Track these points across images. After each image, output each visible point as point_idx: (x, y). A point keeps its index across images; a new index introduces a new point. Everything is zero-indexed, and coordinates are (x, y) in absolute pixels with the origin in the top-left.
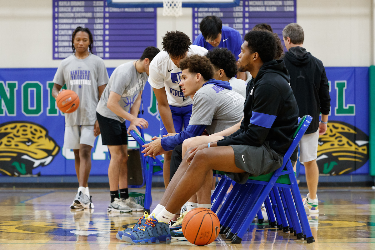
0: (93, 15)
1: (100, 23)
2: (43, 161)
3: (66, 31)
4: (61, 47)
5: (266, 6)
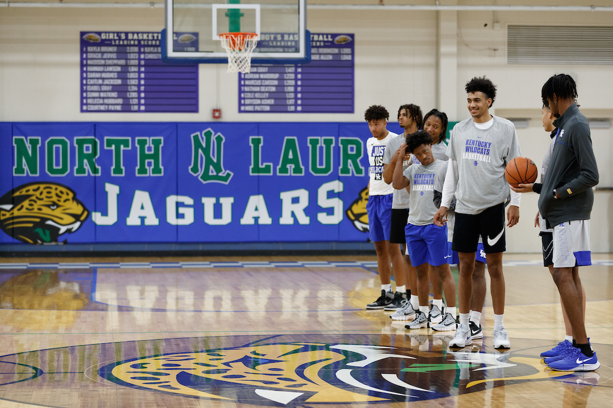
0: (126, 62)
1: (134, 72)
2: (70, 227)
3: (95, 80)
4: (90, 98)
5: (320, 54)
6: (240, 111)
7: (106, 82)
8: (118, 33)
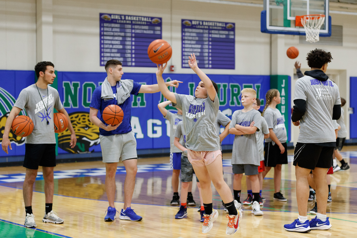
0: (125, 34)
1: (129, 41)
2: (96, 141)
3: (108, 45)
5: (220, 34)
6: (183, 67)
7: (114, 47)
8: (121, 15)
